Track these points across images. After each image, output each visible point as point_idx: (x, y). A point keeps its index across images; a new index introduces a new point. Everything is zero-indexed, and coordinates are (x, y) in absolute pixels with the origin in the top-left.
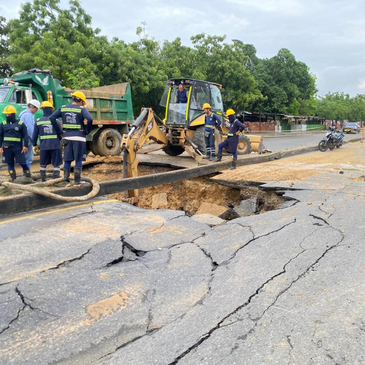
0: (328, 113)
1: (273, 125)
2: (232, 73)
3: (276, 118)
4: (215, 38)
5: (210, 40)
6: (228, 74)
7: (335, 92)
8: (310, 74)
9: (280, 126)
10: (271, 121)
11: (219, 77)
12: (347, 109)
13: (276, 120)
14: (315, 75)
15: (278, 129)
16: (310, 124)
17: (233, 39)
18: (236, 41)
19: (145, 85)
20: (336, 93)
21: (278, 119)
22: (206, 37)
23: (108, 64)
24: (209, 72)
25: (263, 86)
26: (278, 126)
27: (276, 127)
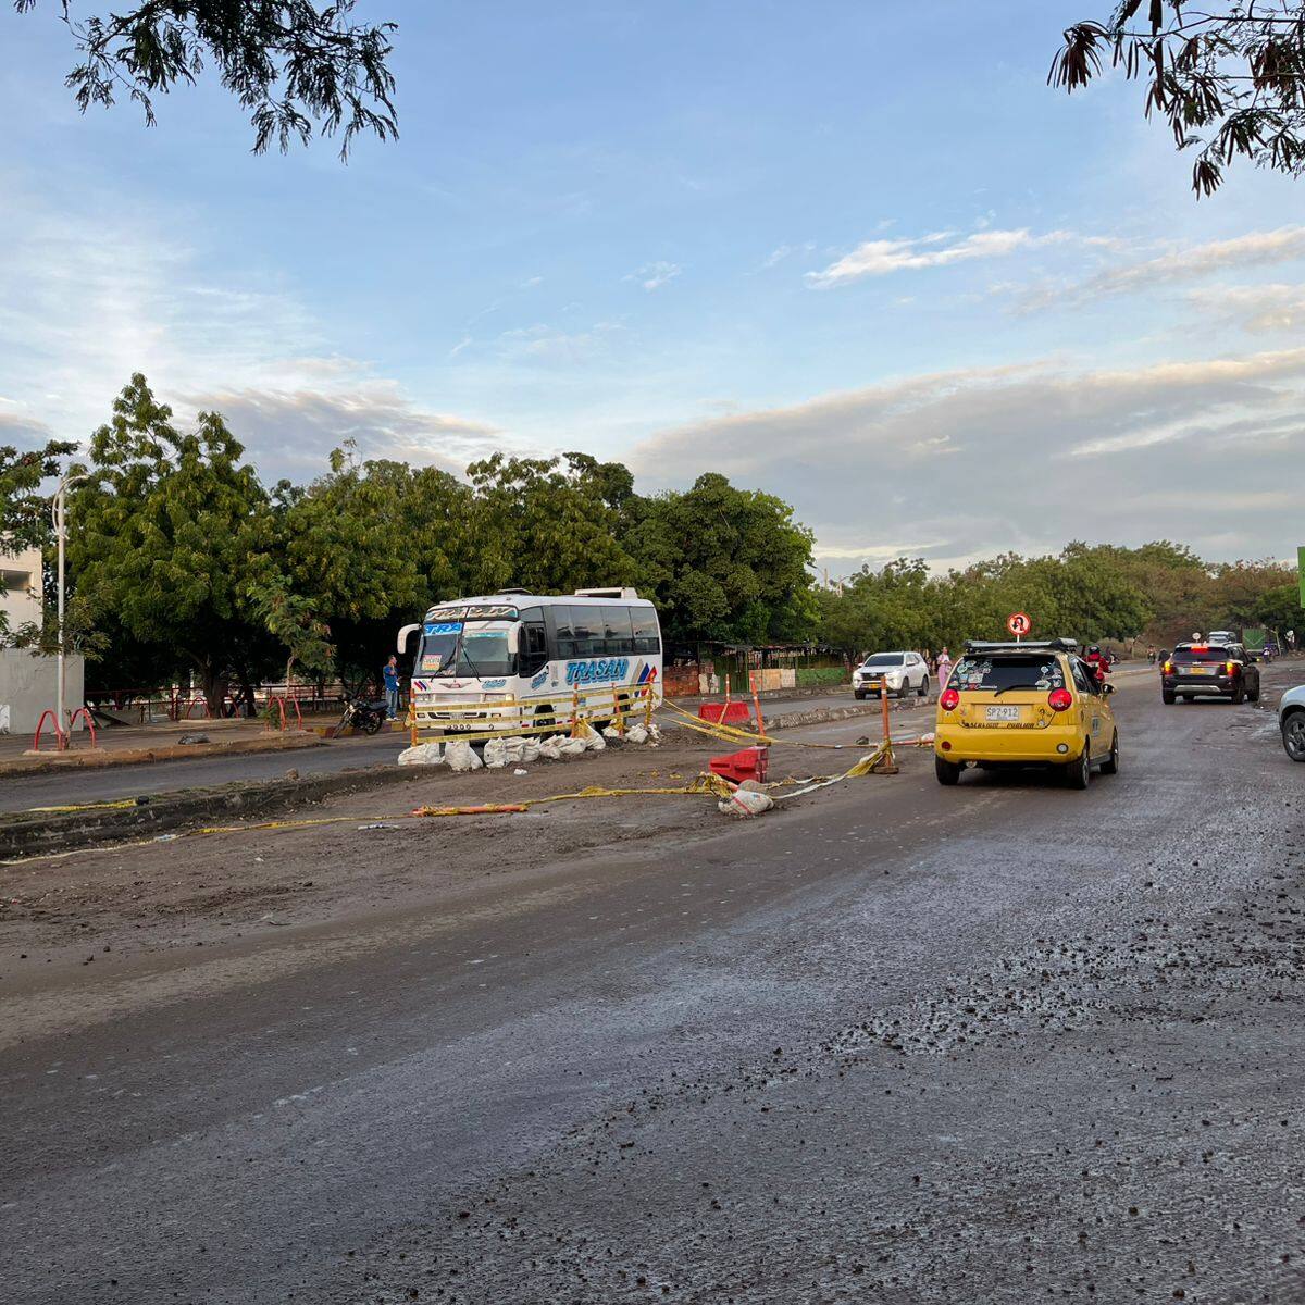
0: (857, 634)
1: (694, 673)
2: (580, 554)
3: (701, 653)
4: (527, 463)
5: (516, 470)
6: (568, 557)
7: (893, 561)
8: (795, 527)
9: (714, 676)
10: (687, 662)
11: (545, 561)
12: (915, 618)
13: (702, 660)
14: (810, 531)
15: (710, 684)
16: (804, 668)
17: (567, 452)
18: (575, 455)
19: (379, 599)
20: (896, 563)
21: (706, 657)
22: (505, 463)
23: (300, 561)
24: (517, 553)
25: (659, 580)
26: (710, 677)
27: (703, 678)
